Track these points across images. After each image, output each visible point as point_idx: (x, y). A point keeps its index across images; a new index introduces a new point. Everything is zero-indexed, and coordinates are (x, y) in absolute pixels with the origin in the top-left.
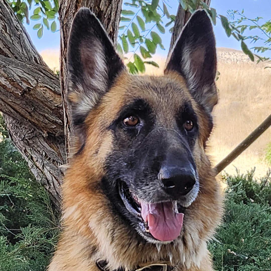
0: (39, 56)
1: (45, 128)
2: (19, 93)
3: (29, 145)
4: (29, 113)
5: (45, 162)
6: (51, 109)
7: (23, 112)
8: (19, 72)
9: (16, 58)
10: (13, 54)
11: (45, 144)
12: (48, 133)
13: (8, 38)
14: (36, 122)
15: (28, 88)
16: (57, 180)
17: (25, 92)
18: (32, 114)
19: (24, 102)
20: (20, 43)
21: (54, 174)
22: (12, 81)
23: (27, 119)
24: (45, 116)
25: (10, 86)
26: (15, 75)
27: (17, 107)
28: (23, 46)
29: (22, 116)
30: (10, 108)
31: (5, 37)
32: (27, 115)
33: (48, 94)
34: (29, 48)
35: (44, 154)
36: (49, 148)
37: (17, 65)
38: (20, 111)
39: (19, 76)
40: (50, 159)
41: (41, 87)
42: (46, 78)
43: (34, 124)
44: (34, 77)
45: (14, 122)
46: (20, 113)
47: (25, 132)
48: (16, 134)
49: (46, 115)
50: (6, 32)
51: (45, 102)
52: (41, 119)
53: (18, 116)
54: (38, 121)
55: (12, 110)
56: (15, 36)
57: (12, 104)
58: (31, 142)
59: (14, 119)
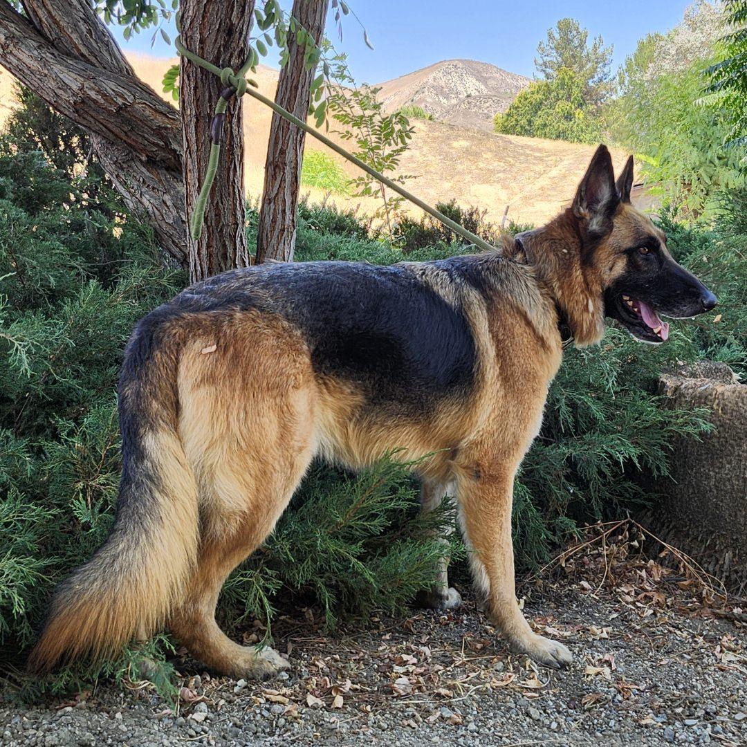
0: (130, 67)
1: (144, 150)
2: (113, 109)
3: (122, 169)
4: (125, 132)
5: (143, 190)
6: (152, 129)
7: (117, 131)
8: (112, 85)
9: (105, 68)
10: (101, 64)
11: (144, 170)
12: (147, 156)
13: (94, 44)
14: (134, 144)
15: (124, 104)
16: (159, 211)
17: (120, 108)
18: (129, 134)
19: (119, 120)
20: (108, 50)
21: (156, 204)
22: (104, 95)
23: (121, 139)
24: (144, 137)
25: (102, 101)
26: (108, 88)
27: (109, 125)
28: (112, 55)
29: (116, 136)
30: (101, 126)
31: (91, 44)
32: (122, 135)
33: (148, 112)
34: (119, 57)
35: (141, 180)
36: (148, 174)
37: (108, 78)
38: (114, 130)
39: (113, 91)
40: (149, 186)
41: (139, 103)
42: (144, 93)
43: (129, 145)
44: (130, 92)
45: (103, 142)
46: (113, 133)
47: (120, 155)
48: (106, 156)
49: (146, 136)
50: (92, 37)
51: (144, 121)
52: (140, 140)
53: (111, 135)
54: (136, 142)
55: (104, 129)
56: (102, 42)
57: (104, 122)
58: (125, 166)
59: (104, 138)
